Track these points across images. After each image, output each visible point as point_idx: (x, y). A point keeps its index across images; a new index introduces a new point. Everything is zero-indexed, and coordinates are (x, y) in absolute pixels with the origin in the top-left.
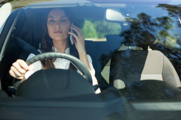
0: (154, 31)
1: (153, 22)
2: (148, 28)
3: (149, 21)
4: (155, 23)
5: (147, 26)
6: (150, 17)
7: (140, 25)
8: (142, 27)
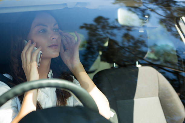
0: (114, 35)
1: (112, 25)
2: (108, 33)
3: (108, 24)
4: (114, 26)
5: (106, 31)
6: (108, 19)
7: (99, 31)
8: (101, 33)
